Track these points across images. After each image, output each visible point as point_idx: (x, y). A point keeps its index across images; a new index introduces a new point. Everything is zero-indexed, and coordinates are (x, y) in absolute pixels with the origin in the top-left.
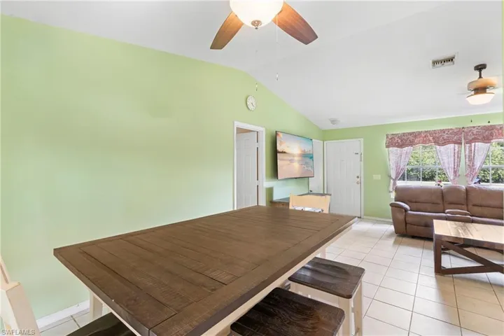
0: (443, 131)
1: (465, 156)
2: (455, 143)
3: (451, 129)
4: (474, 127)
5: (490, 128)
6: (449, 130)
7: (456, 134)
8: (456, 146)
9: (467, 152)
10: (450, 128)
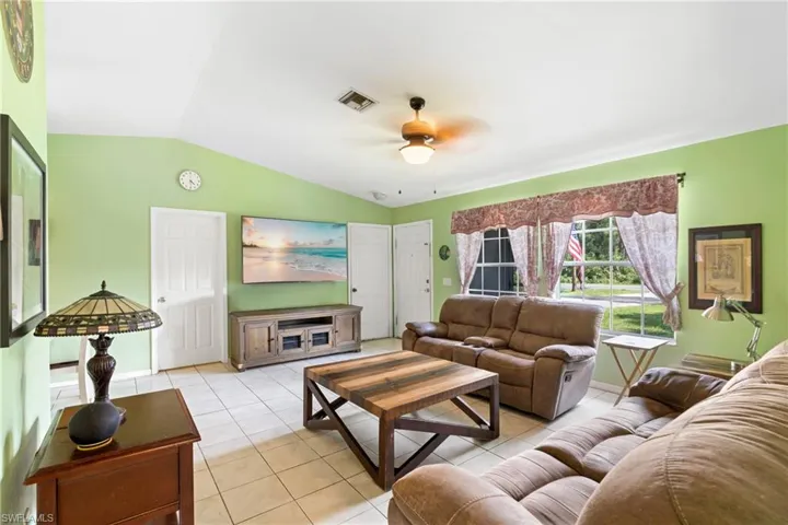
0: (514, 204)
1: (542, 245)
2: (529, 224)
3: (525, 200)
4: (551, 195)
5: (572, 196)
6: (521, 201)
7: (529, 207)
8: (531, 228)
9: (544, 240)
10: (522, 198)
